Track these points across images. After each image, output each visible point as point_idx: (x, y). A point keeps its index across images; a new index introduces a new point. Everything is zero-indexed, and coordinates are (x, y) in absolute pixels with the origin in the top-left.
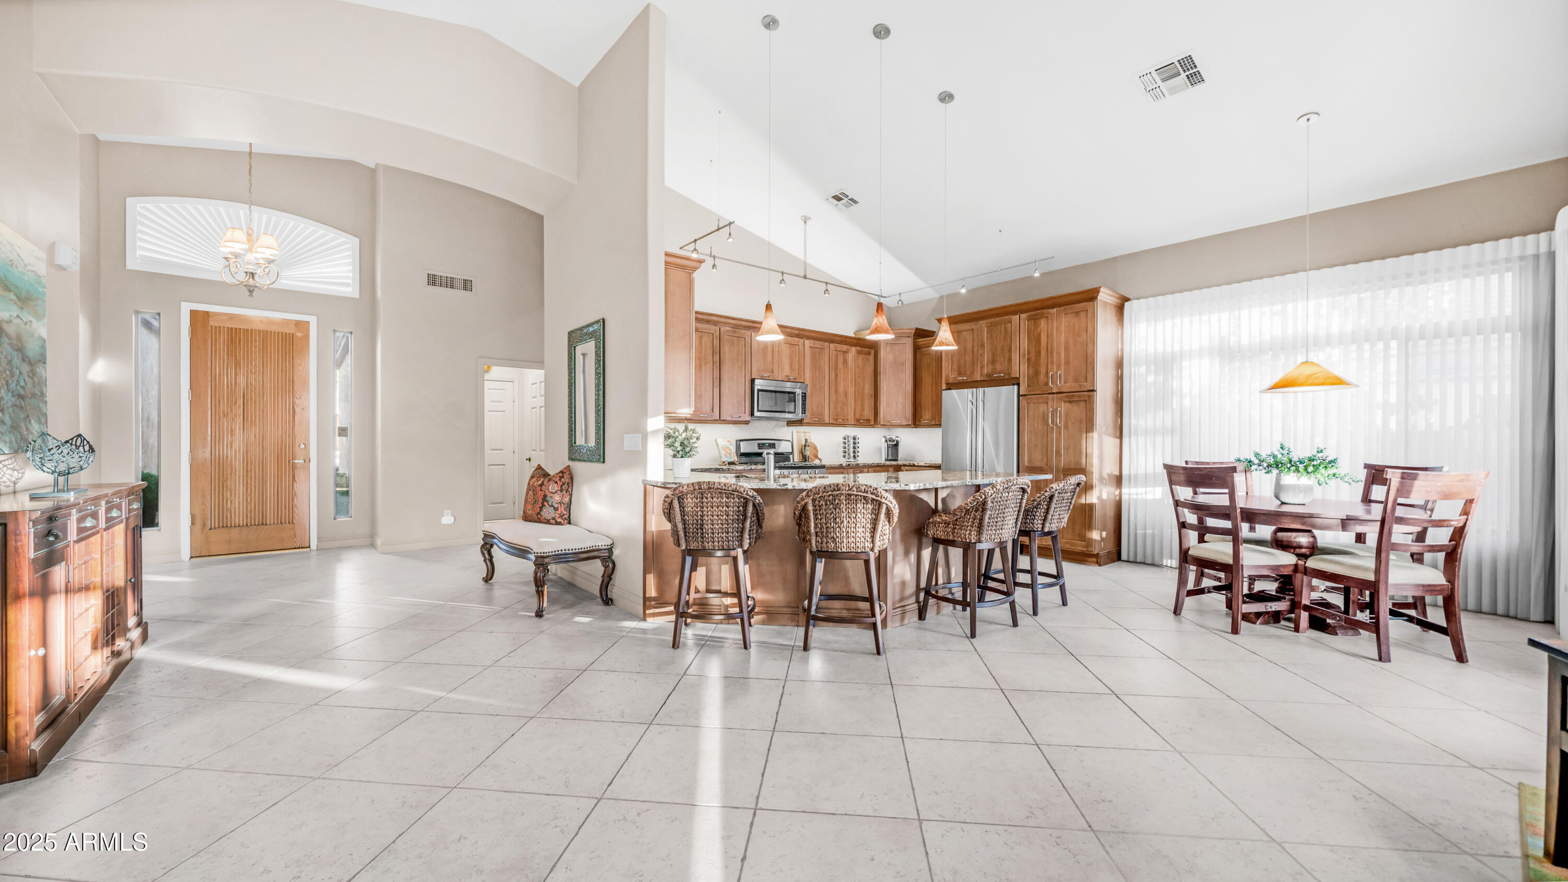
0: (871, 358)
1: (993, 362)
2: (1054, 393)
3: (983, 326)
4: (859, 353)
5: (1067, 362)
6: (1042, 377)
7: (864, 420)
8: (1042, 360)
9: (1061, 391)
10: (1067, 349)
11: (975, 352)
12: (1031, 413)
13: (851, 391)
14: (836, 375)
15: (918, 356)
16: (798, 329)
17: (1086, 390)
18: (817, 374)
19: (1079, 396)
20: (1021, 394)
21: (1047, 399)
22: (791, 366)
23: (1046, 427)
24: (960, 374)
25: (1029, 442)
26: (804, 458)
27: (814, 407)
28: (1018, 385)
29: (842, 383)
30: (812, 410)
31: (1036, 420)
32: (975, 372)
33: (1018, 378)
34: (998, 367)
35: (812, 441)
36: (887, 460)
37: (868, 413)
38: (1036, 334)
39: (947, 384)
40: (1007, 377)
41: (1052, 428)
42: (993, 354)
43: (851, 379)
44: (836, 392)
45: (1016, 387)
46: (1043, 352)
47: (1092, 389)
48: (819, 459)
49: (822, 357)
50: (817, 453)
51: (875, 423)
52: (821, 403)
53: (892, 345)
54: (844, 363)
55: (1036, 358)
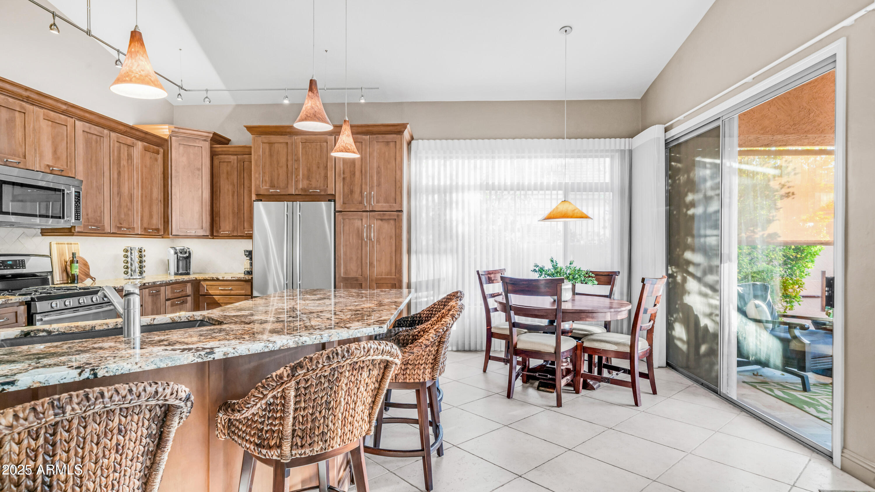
0: (160, 157)
1: (308, 178)
2: (367, 211)
4: (146, 149)
5: (379, 185)
6: (357, 196)
7: (152, 229)
8: (356, 180)
10: (378, 173)
11: (289, 167)
12: (347, 228)
13: (137, 193)
14: (119, 173)
15: (216, 162)
16: (65, 103)
17: (395, 210)
18: (94, 169)
19: (390, 215)
20: (337, 210)
21: (362, 216)
22: (55, 152)
23: (360, 242)
24: (272, 186)
25: (345, 254)
26: (73, 279)
27: (90, 211)
28: (335, 201)
29: (127, 183)
30: (87, 215)
31: (351, 235)
32: (289, 186)
33: (334, 196)
34: (314, 183)
35: (81, 255)
36: (176, 274)
37: (157, 221)
39: (257, 195)
40: (323, 193)
41: (366, 242)
42: (309, 170)
43: (138, 180)
44: (119, 193)
45: (333, 203)
46: (358, 174)
47: (400, 209)
48: (92, 278)
49: (101, 148)
50: (88, 271)
51: (164, 232)
52: (100, 207)
53: (186, 146)
54: (128, 160)
55: (351, 177)
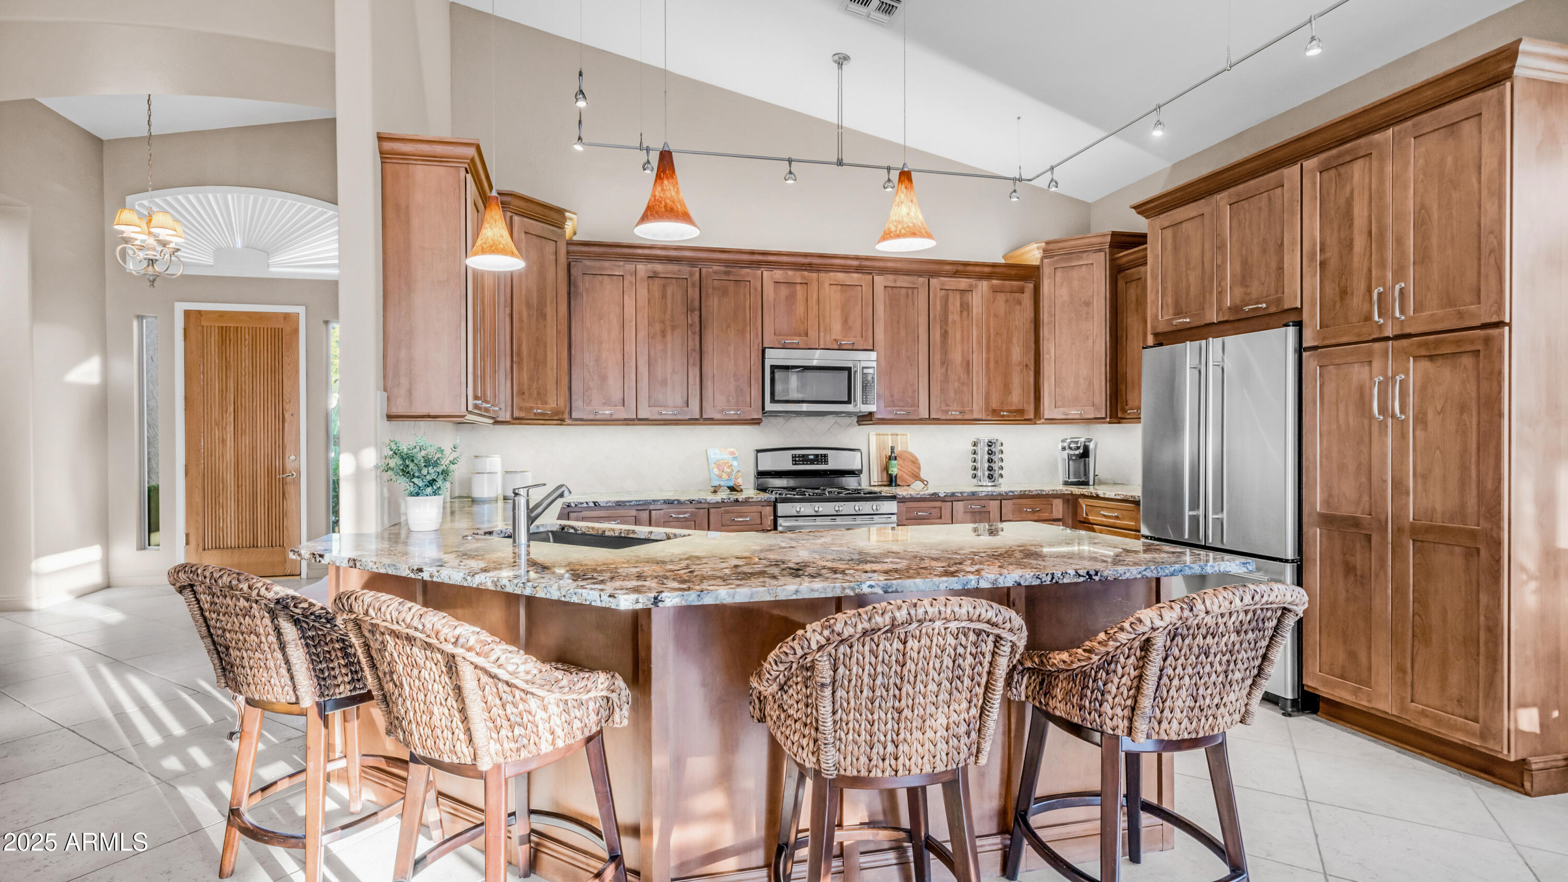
0: (1027, 298)
1: (1244, 279)
2: (1387, 339)
3: (1222, 203)
4: (995, 290)
5: (1423, 258)
6: (1356, 301)
7: (1009, 411)
8: (1356, 259)
9: (1408, 330)
10: (1421, 224)
11: (1206, 264)
12: (1330, 388)
13: (979, 359)
14: (945, 335)
15: (1121, 284)
16: (857, 258)
17: (1478, 323)
18: (903, 334)
19: (1458, 342)
20: (1304, 345)
21: (1370, 353)
22: (845, 322)
23: (1366, 422)
24: (1178, 313)
25: (1326, 455)
26: (892, 481)
27: (895, 391)
28: (1299, 325)
29: (959, 346)
30: (892, 396)
31: (1342, 407)
32: (1207, 307)
33: (1299, 310)
34: (1255, 289)
36: (1066, 483)
37: (1019, 399)
38: (1342, 201)
39: (1156, 335)
40: (1273, 309)
41: (1383, 424)
42: (1245, 263)
43: (980, 337)
44: (946, 362)
45: (1291, 331)
46: (1359, 243)
47: (1494, 319)
48: (922, 481)
49: (914, 304)
50: (917, 471)
51: (1035, 416)
52: (913, 385)
53: (1066, 269)
54: (961, 312)
55: (1341, 257)
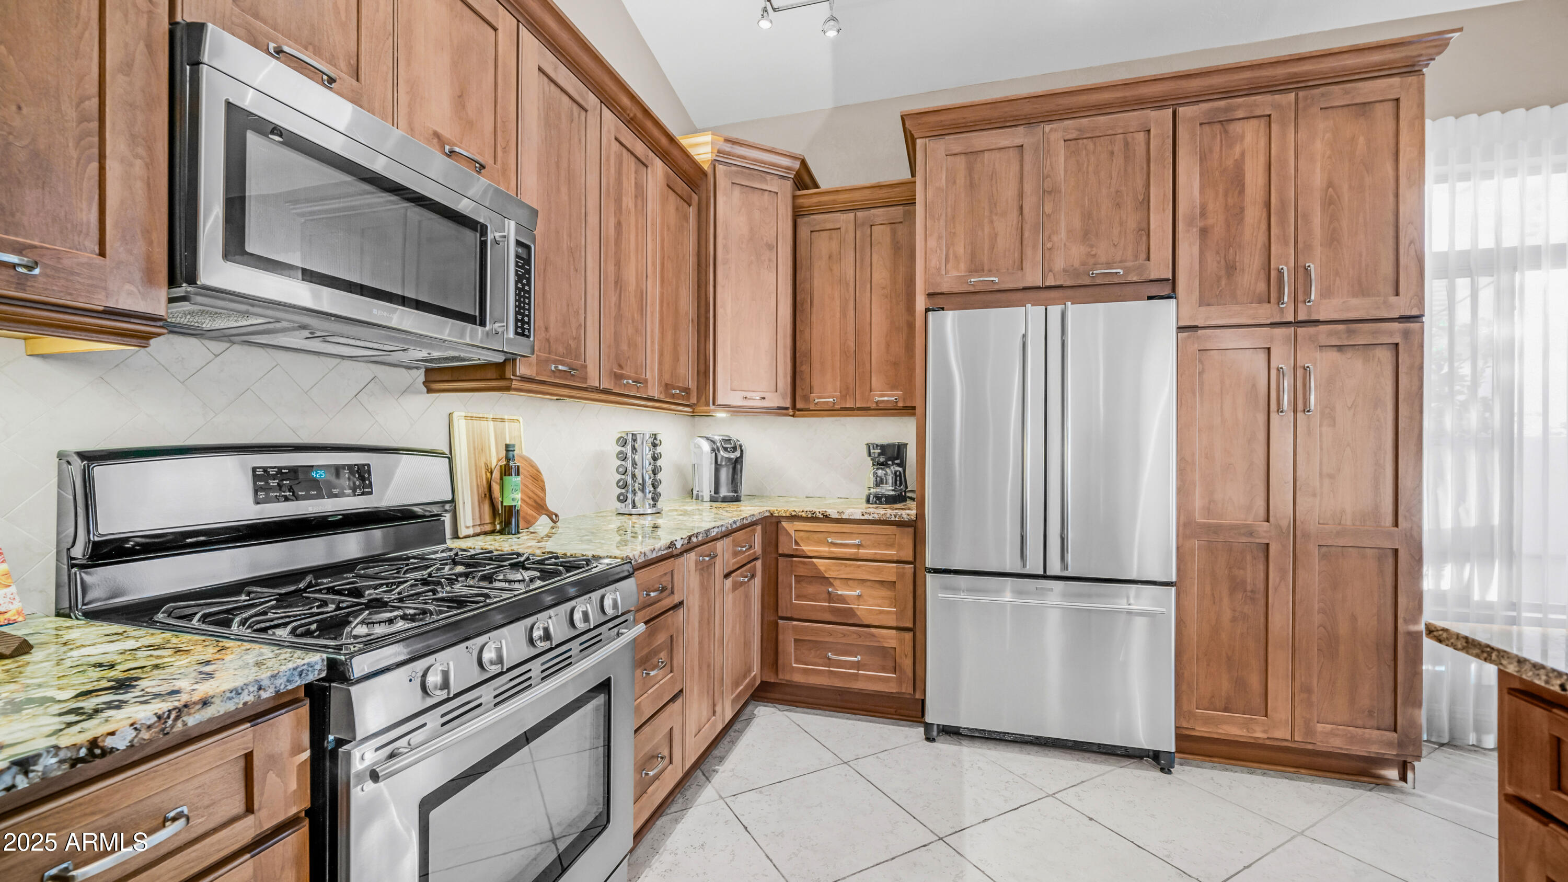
1: (1086, 237)
2: (1289, 324)
3: (1053, 137)
5: (1332, 240)
6: (1249, 278)
7: (675, 389)
8: (1248, 233)
9: (1315, 317)
10: (1329, 203)
11: (1026, 210)
12: (1213, 376)
13: (654, 290)
14: (619, 224)
15: (804, 232)
17: (1395, 315)
18: (564, 195)
19: (1375, 333)
20: (1186, 323)
21: (1268, 339)
22: (460, 99)
23: (1261, 417)
24: (976, 268)
26: (509, 521)
27: (552, 318)
28: (1176, 298)
29: (633, 258)
30: (547, 329)
31: (1228, 399)
32: (1027, 265)
33: (1172, 281)
34: (1103, 251)
35: (524, 453)
37: (686, 370)
38: (1230, 163)
40: (1133, 277)
41: (1285, 419)
42: (1088, 215)
43: (654, 256)
44: (619, 283)
45: (1169, 304)
46: (1253, 214)
47: (1415, 312)
48: (550, 514)
49: (580, 140)
50: (541, 495)
51: (698, 399)
52: (577, 313)
53: (746, 189)
54: (636, 197)
55: (1228, 226)
